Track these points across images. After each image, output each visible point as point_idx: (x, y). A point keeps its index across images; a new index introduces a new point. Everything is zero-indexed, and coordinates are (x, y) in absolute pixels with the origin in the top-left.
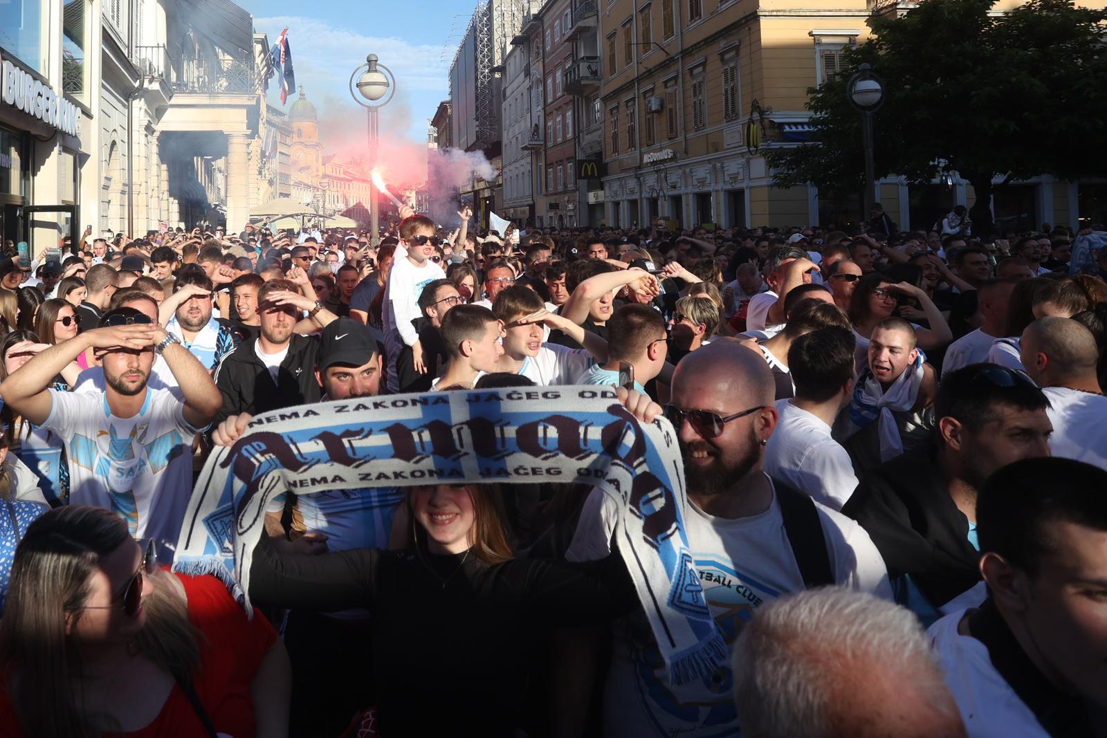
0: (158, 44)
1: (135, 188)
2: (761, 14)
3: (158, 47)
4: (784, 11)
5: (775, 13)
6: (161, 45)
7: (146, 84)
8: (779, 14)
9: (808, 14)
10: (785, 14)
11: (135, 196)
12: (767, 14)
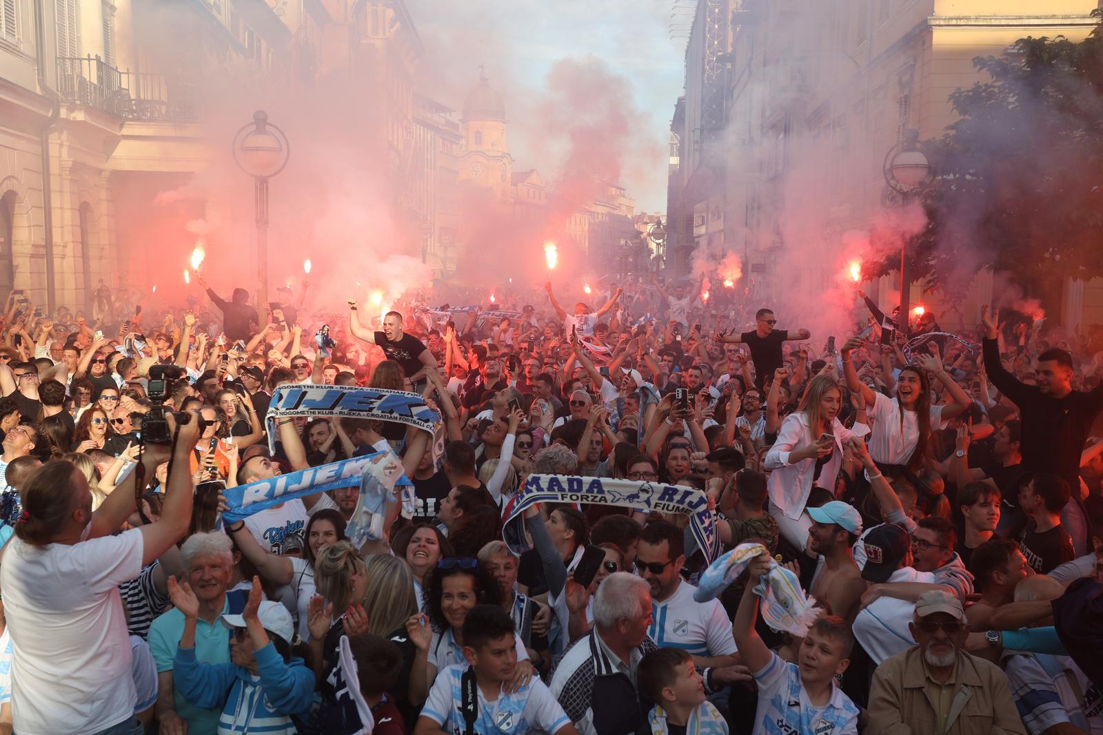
0: (89, 55)
1: (56, 251)
2: (933, 23)
3: (89, 59)
4: (968, 18)
5: (954, 22)
6: (93, 57)
7: (63, 113)
8: (960, 22)
9: (1003, 22)
10: (970, 23)
11: (57, 261)
12: (942, 23)
